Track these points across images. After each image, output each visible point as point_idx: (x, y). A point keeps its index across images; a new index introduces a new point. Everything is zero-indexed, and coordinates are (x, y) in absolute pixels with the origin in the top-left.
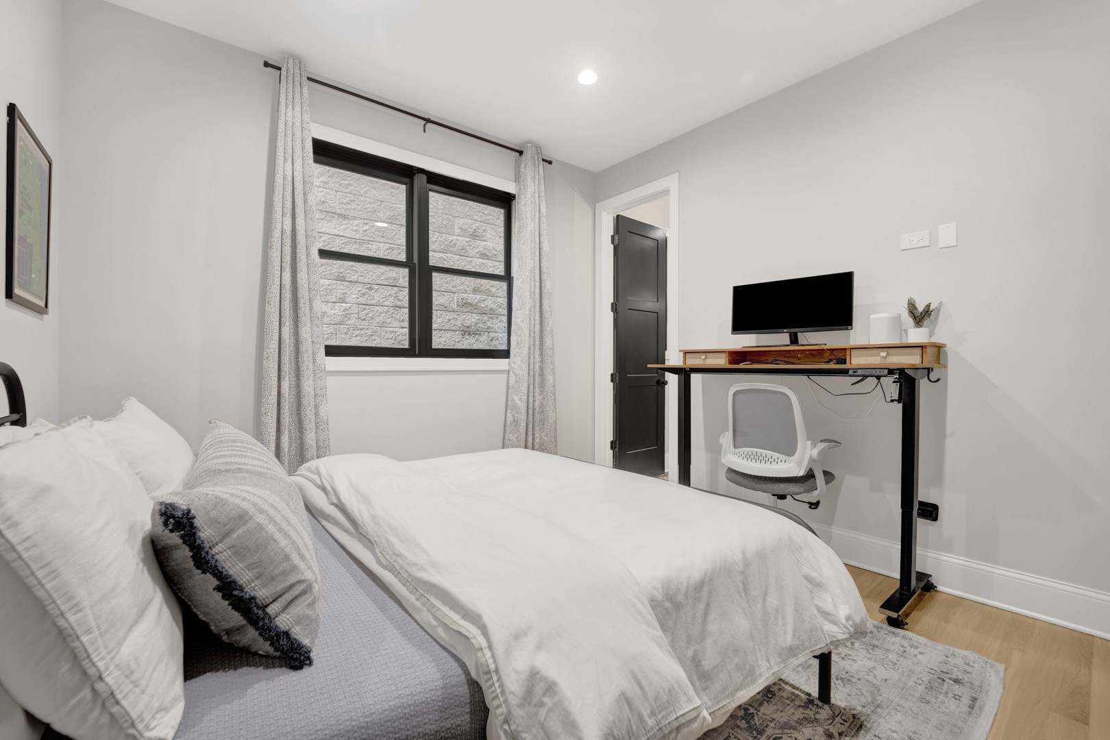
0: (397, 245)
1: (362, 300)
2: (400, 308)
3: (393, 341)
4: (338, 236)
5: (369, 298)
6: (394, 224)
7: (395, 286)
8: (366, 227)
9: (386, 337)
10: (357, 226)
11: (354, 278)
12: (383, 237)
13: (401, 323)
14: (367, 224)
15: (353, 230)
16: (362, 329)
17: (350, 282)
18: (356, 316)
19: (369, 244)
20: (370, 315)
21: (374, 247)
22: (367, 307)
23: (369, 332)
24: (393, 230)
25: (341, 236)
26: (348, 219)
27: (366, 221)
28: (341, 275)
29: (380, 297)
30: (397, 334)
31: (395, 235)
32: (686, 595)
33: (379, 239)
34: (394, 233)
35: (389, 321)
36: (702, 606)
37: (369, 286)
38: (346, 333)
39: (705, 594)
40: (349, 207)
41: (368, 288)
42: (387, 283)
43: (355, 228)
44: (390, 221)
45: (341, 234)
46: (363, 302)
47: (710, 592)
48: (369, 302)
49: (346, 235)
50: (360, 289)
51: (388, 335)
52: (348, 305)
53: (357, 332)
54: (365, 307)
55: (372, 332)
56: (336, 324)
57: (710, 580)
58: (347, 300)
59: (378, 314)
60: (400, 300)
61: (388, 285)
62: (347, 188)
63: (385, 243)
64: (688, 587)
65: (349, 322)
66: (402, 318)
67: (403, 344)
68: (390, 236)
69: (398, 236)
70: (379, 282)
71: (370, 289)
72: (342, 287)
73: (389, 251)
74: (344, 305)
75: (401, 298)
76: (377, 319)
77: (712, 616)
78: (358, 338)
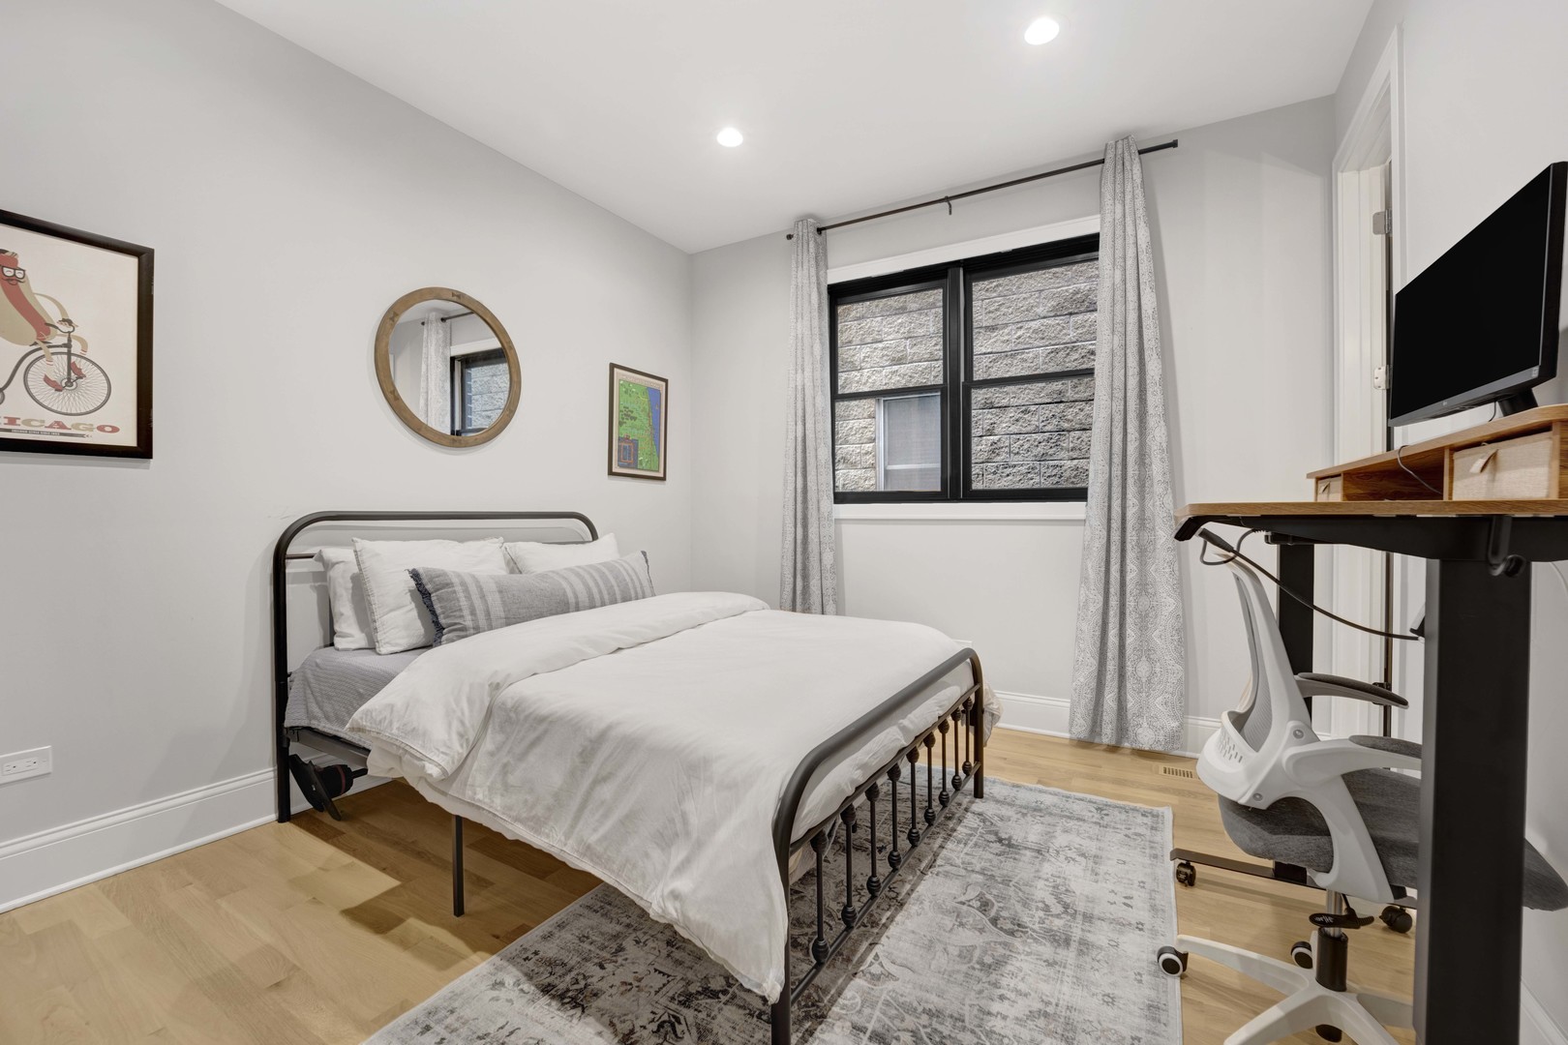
0: (1064, 344)
1: (1014, 429)
2: (1069, 431)
3: (1057, 479)
4: (985, 354)
5: (1024, 425)
6: (1060, 316)
7: (1061, 402)
8: (1020, 333)
9: (1047, 475)
10: (1008, 334)
11: (1004, 402)
12: (1043, 339)
13: (1071, 453)
14: (1021, 328)
15: (1003, 342)
16: (1015, 466)
17: (1000, 407)
18: (1007, 450)
19: (1023, 353)
20: (1026, 447)
21: (1031, 355)
22: (1021, 436)
23: (1023, 469)
24: (1058, 324)
25: (989, 353)
26: (997, 329)
27: (1020, 325)
28: (988, 402)
29: (1038, 420)
30: (1064, 468)
31: (1061, 331)
32: (527, 717)
33: (1037, 343)
34: (1059, 328)
35: (1051, 451)
36: (532, 736)
37: (1024, 408)
38: (995, 473)
39: (541, 728)
40: (999, 313)
41: (1022, 412)
42: (1049, 401)
43: (1006, 338)
44: (1052, 314)
45: (989, 350)
46: (1016, 431)
47: (546, 732)
48: (1024, 430)
49: (994, 350)
50: (1012, 415)
51: (1050, 472)
52: (996, 438)
53: (1008, 471)
54: (1018, 436)
55: (1028, 469)
56: (983, 463)
57: (551, 722)
58: (996, 432)
59: (1036, 443)
60: (1068, 421)
61: (1050, 403)
62: (995, 291)
63: (1047, 346)
64: (531, 714)
65: (999, 458)
66: (1071, 445)
67: (1073, 483)
68: (1053, 335)
69: (1064, 331)
70: (1037, 401)
71: (1025, 412)
72: (989, 416)
73: (1052, 355)
74: (992, 437)
75: (1070, 417)
76: (1035, 451)
77: (538, 750)
78: (1009, 478)
